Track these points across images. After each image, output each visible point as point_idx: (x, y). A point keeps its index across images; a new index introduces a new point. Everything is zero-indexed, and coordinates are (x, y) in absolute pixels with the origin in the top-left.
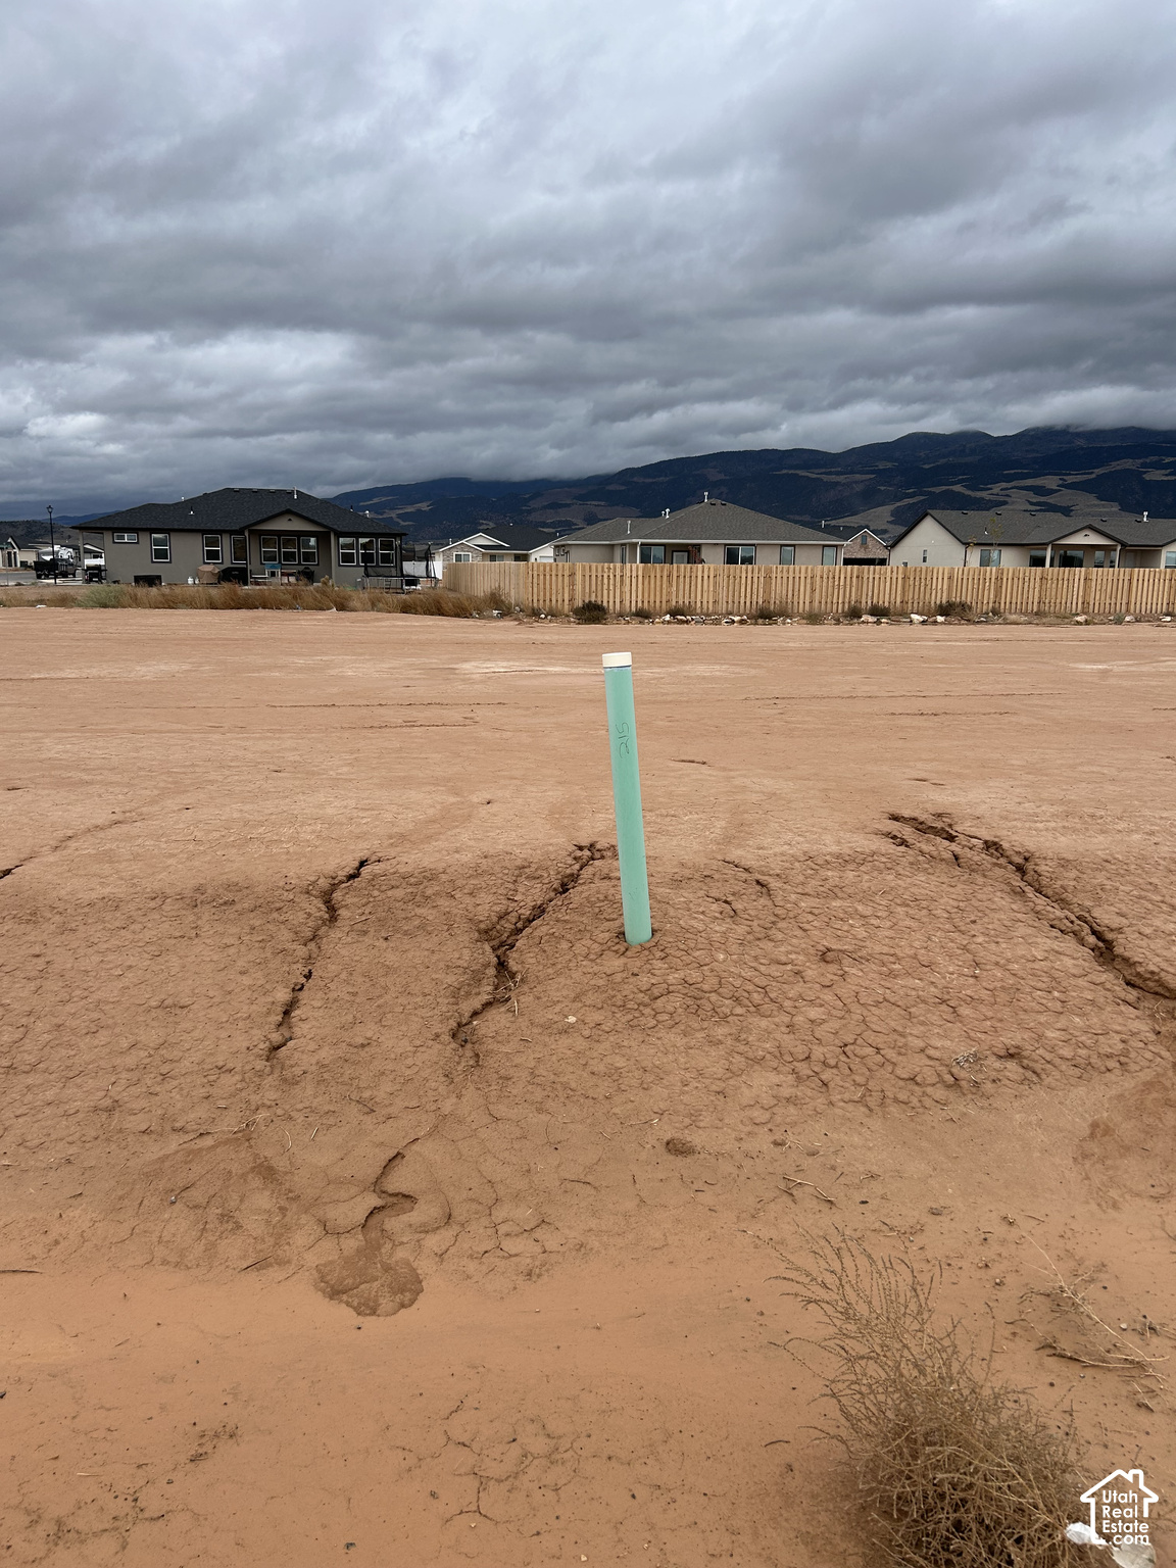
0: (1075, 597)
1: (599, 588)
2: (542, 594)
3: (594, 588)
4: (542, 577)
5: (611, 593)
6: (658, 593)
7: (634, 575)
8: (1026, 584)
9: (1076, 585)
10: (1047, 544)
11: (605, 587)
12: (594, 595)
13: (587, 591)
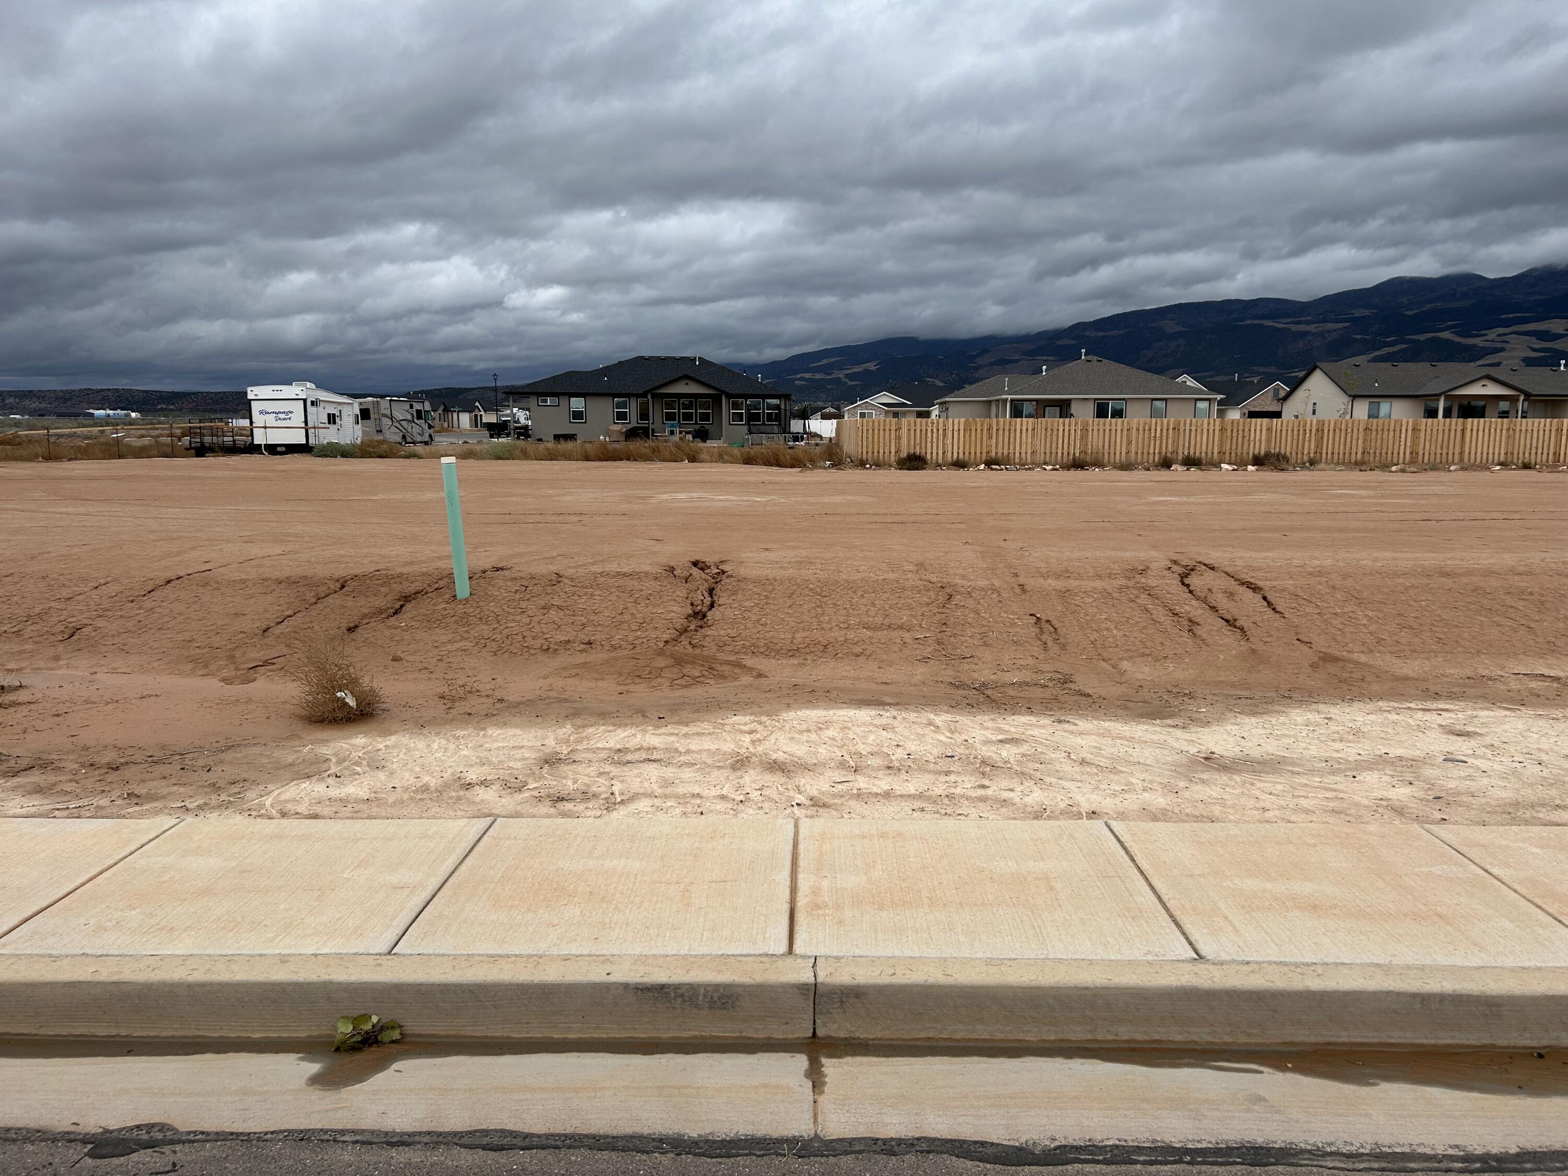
0: (1402, 447)
1: (923, 441)
2: (870, 446)
3: (918, 441)
4: (871, 432)
5: (935, 445)
6: (979, 445)
7: (956, 428)
8: (1349, 435)
9: (1403, 435)
10: (1439, 395)
11: (929, 440)
12: (918, 448)
13: (912, 443)
